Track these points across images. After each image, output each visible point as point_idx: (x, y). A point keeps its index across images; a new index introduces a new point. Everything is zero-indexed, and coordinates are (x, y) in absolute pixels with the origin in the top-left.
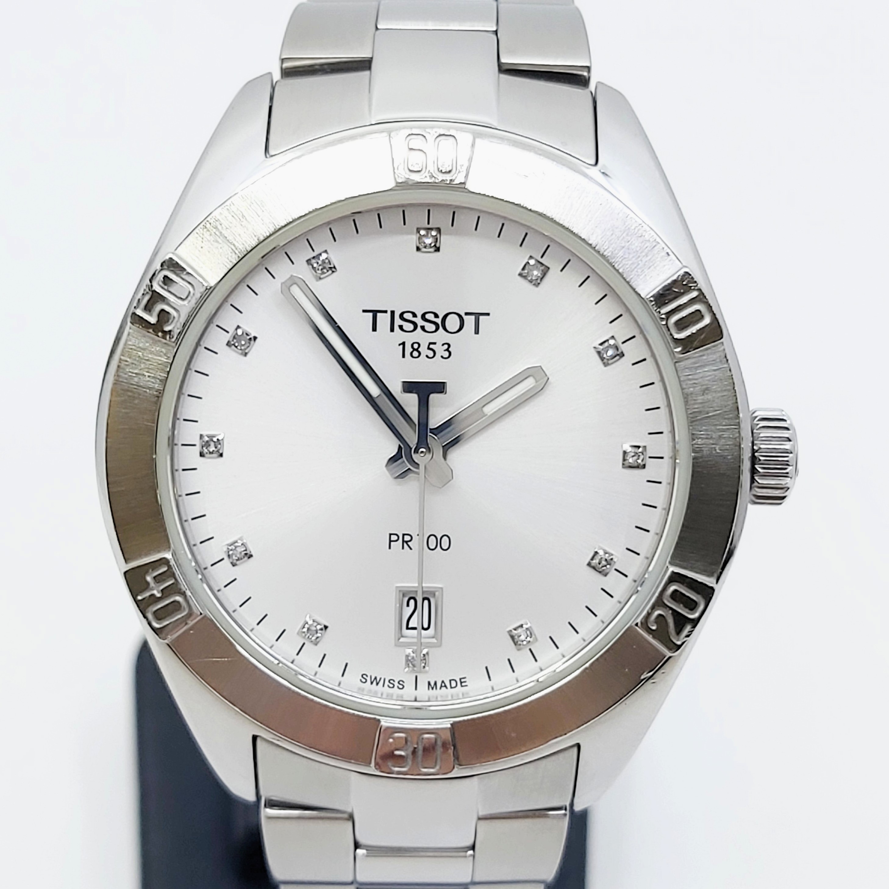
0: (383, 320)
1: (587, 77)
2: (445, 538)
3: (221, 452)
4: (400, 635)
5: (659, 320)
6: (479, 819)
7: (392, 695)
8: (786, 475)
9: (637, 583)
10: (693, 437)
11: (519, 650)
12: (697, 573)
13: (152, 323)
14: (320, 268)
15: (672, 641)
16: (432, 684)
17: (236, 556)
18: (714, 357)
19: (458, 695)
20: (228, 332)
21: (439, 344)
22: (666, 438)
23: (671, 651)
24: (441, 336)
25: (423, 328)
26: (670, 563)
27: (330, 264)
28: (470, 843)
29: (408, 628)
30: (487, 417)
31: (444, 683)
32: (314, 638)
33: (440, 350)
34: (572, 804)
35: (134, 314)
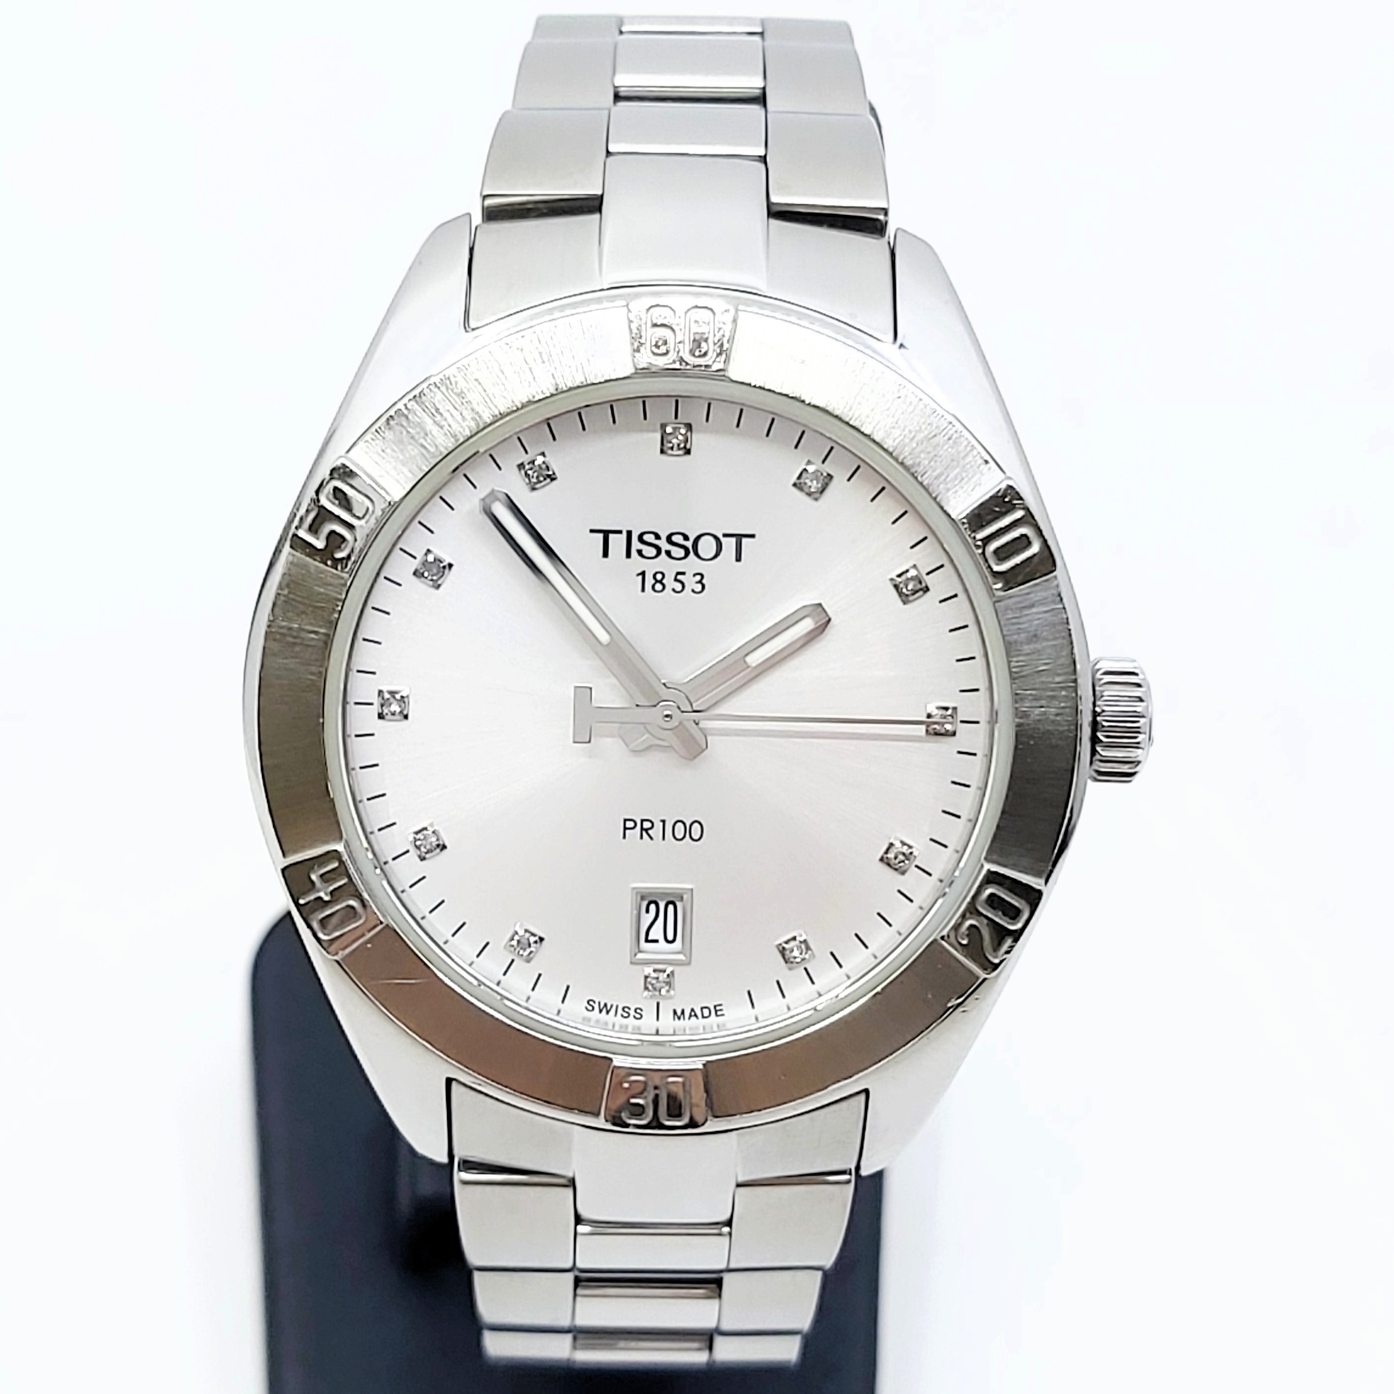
0: (617, 543)
1: (884, 222)
2: (696, 825)
3: (405, 713)
4: (637, 950)
5: (974, 548)
6: (739, 1185)
7: (627, 1027)
8: (1137, 746)
9: (943, 884)
10: (1017, 698)
11: (790, 969)
12: (1020, 872)
13: (319, 547)
14: (535, 475)
15: (987, 958)
16: (679, 1013)
17: (425, 847)
18: (1045, 594)
19: (712, 1028)
20: (415, 558)
21: (689, 574)
22: (982, 696)
23: (985, 972)
24: (692, 564)
25: (668, 553)
26: (986, 859)
27: (548, 470)
28: (725, 1217)
29: (647, 941)
30: (749, 670)
31: (695, 1012)
32: (526, 954)
33: (691, 582)
34: (858, 1168)
35: (295, 535)
